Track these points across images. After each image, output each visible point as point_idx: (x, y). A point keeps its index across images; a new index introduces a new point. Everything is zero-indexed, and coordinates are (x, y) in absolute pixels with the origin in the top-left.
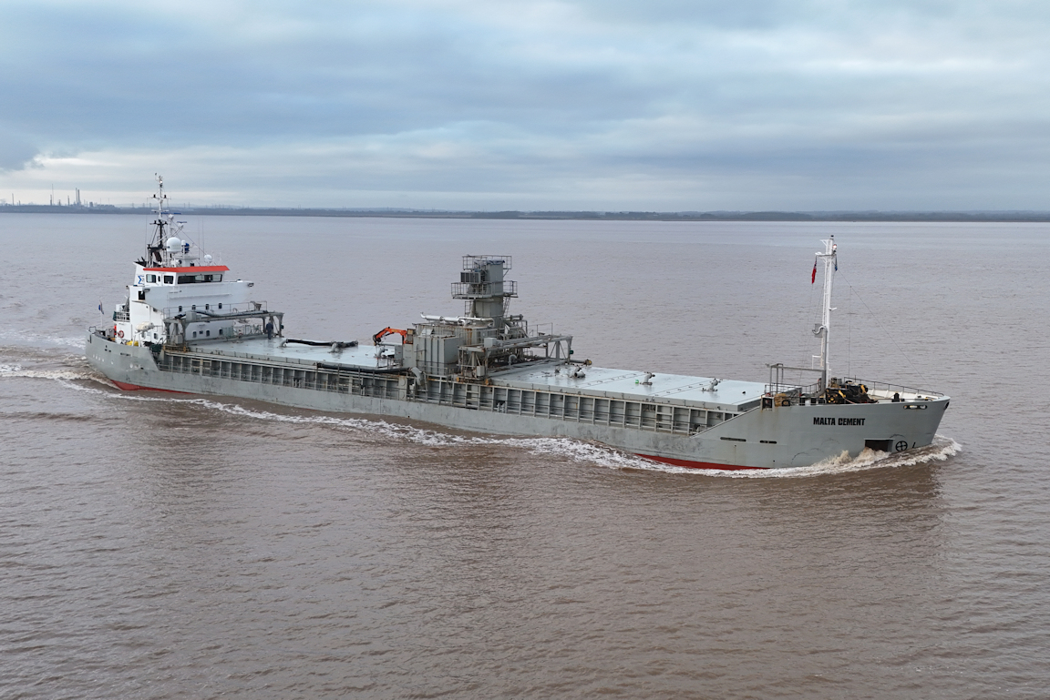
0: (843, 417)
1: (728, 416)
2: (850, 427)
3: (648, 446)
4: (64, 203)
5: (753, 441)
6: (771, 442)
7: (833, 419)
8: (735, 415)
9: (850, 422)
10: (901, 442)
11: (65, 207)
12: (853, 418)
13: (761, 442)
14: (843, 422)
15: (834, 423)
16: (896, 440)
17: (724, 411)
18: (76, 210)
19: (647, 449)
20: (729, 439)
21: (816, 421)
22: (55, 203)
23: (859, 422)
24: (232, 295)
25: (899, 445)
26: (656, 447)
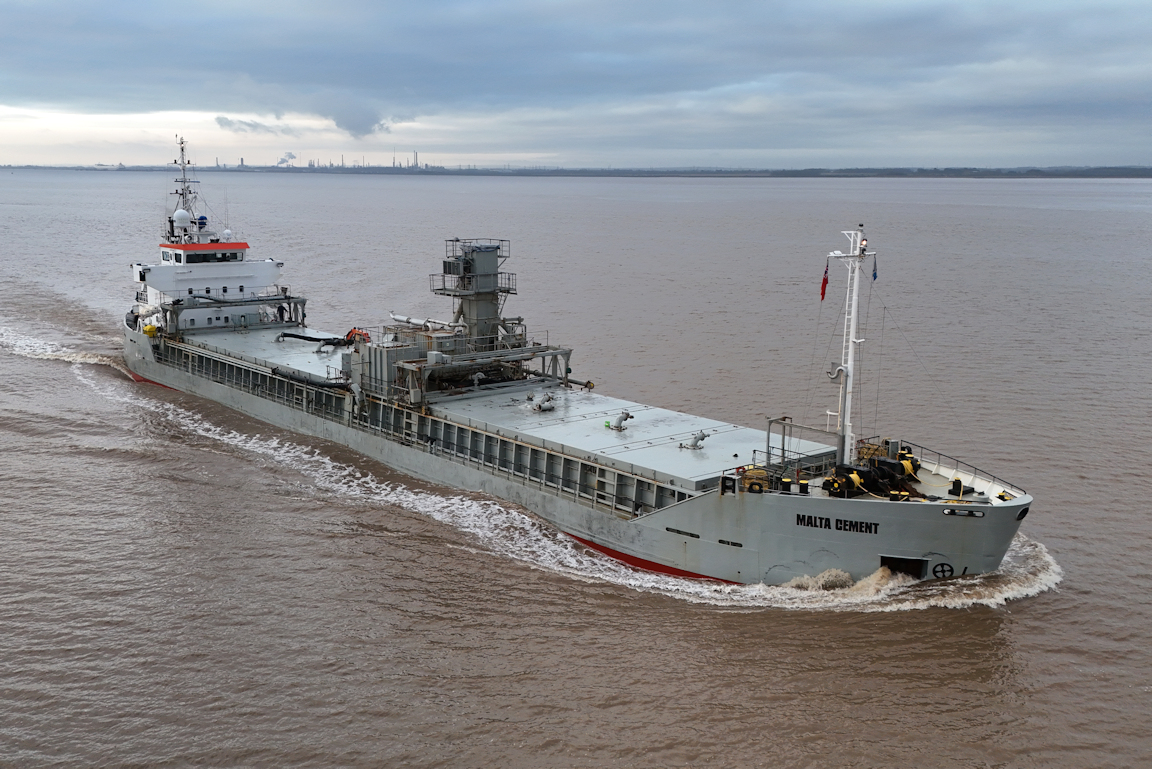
0: (843, 519)
1: (682, 496)
2: (853, 534)
3: (581, 526)
4: (404, 165)
5: (709, 540)
6: (734, 544)
7: (828, 520)
8: (690, 496)
9: (855, 526)
10: (942, 565)
11: (404, 169)
12: (859, 521)
13: (720, 541)
14: (842, 525)
15: (828, 525)
16: (932, 561)
17: (677, 489)
18: (414, 171)
19: (580, 529)
20: (679, 532)
21: (801, 520)
22: (397, 164)
23: (869, 527)
24: (256, 276)
25: (939, 568)
26: (589, 529)
